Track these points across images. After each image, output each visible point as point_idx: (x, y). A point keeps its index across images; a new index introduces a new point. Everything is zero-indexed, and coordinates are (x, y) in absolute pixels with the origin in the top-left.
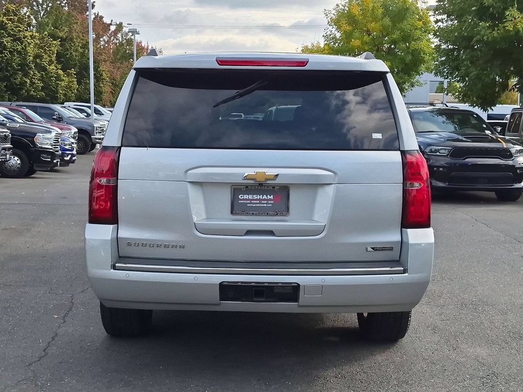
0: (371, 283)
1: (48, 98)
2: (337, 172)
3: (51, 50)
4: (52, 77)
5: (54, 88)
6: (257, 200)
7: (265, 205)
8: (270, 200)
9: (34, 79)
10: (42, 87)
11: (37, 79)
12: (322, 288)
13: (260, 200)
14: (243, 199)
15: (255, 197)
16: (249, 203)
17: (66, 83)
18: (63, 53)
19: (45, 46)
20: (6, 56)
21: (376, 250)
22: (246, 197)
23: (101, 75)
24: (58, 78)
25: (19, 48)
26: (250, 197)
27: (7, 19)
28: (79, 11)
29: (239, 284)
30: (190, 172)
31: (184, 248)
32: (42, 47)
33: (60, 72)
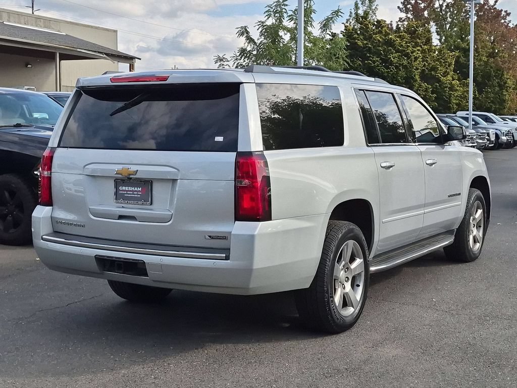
0: (195, 266)
1: (441, 108)
2: (180, 169)
3: (447, 62)
4: (446, 87)
5: (447, 98)
6: (131, 191)
7: (136, 196)
8: (139, 191)
9: (420, 90)
10: (435, 97)
11: (422, 90)
12: (161, 266)
13: (133, 191)
14: (122, 191)
15: (130, 189)
16: (126, 194)
17: (460, 93)
18: (466, 64)
19: (441, 58)
20: (391, 71)
21: (212, 238)
22: (124, 188)
23: (506, 83)
24: (452, 88)
25: (405, 62)
26: (127, 188)
27: (395, 36)
28: (485, 21)
29: (106, 258)
30: (86, 167)
31: (84, 227)
32: (438, 60)
33: (456, 82)
